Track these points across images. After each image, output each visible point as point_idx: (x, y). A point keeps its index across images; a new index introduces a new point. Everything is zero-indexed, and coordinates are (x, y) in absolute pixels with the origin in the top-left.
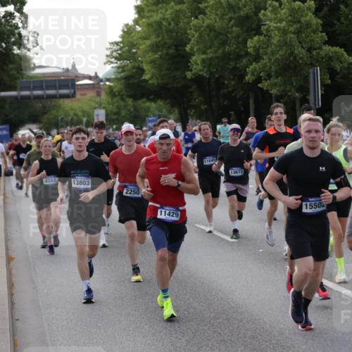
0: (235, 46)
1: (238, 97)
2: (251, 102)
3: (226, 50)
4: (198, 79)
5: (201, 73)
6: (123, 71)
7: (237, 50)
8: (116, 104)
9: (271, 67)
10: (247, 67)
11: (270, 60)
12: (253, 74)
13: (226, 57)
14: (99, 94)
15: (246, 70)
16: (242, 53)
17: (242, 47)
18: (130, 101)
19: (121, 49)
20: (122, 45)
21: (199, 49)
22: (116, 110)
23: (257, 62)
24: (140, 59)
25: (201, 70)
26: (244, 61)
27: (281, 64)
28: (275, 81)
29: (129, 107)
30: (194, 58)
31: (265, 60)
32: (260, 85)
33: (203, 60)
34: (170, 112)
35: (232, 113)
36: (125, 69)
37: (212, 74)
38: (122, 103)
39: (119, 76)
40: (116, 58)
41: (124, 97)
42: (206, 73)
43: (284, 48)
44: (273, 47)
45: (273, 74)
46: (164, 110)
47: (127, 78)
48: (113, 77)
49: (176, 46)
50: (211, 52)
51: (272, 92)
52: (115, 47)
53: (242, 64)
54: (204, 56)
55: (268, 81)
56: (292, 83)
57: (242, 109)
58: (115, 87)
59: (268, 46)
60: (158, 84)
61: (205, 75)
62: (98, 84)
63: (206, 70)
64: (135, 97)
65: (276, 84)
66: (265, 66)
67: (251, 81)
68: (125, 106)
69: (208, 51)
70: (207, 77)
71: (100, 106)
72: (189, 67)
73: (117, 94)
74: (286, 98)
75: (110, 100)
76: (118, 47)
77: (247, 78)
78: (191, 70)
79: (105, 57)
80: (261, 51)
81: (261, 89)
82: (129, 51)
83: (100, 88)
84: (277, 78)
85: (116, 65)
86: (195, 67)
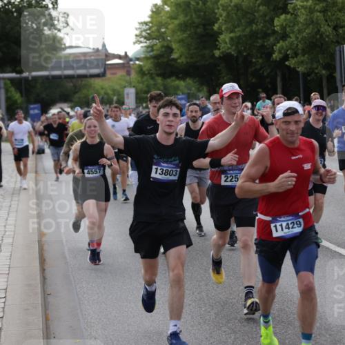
0: (262, 25)
1: (265, 74)
2: (279, 79)
3: (254, 28)
4: (227, 58)
5: (230, 51)
6: (152, 51)
7: (264, 29)
8: (145, 83)
9: (297, 45)
10: (275, 45)
11: (297, 38)
12: (280, 52)
13: (253, 35)
14: (129, 73)
15: (273, 48)
16: (269, 31)
17: (269, 26)
18: (159, 80)
19: (150, 29)
20: (151, 25)
21: (227, 27)
22: (145, 89)
23: (284, 41)
24: (169, 38)
25: (229, 48)
26: (272, 39)
27: (307, 42)
28: (302, 58)
29: (158, 86)
30: (222, 37)
31: (292, 38)
32: (287, 63)
33: (232, 39)
34: (199, 91)
35: (260, 90)
36: (155, 48)
37: (240, 52)
38: (152, 82)
39: (148, 55)
40: (145, 38)
41: (154, 76)
42: (234, 51)
43: (311, 26)
44: (300, 25)
45: (300, 51)
46: (193, 89)
47: (156, 57)
48: (143, 56)
49: (204, 25)
50: (239, 31)
51: (299, 69)
52: (145, 27)
53: (269, 43)
54: (232, 35)
55: (295, 59)
56: (319, 61)
57: (269, 86)
58: (145, 66)
59: (294, 24)
60: (187, 63)
61: (233, 53)
62: (128, 63)
63: (234, 48)
64: (164, 76)
65: (302, 62)
66: (292, 44)
67: (278, 59)
68: (155, 85)
69: (236, 30)
70: (235, 55)
71: (130, 84)
72: (217, 45)
73: (146, 72)
74: (313, 75)
75: (139, 79)
76: (147, 27)
77: (274, 56)
78: (219, 49)
79: (135, 37)
80: (288, 29)
81: (288, 67)
82: (158, 30)
83: (129, 67)
84: (304, 55)
85: (145, 44)
86: (223, 45)
